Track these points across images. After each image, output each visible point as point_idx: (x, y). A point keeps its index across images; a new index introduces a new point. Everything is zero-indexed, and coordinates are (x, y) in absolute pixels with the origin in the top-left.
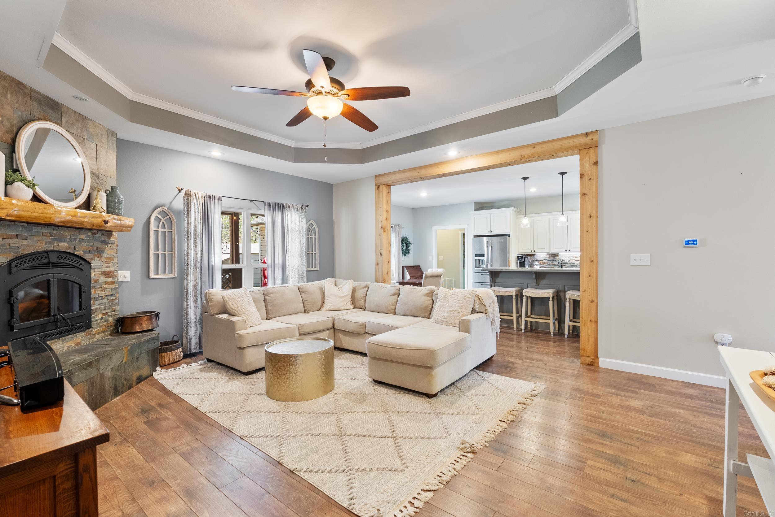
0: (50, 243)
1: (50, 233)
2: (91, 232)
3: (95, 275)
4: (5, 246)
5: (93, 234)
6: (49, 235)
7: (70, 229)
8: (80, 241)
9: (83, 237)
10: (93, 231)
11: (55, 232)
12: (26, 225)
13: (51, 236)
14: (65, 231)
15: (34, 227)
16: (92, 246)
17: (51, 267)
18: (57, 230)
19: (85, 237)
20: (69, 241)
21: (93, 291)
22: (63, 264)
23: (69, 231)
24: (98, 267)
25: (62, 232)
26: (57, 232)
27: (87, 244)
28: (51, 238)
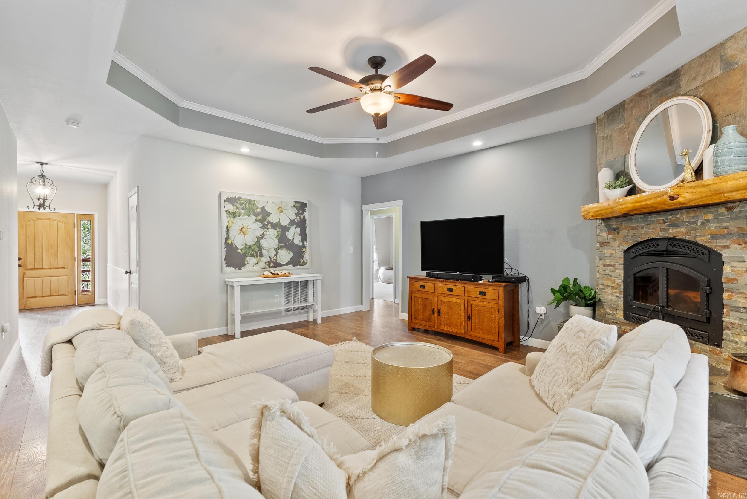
0: (665, 230)
1: (663, 220)
2: (726, 208)
3: (732, 271)
4: (629, 236)
5: (729, 209)
6: (662, 221)
7: (688, 210)
8: (703, 223)
9: (710, 216)
10: (729, 205)
11: (670, 217)
12: (643, 216)
13: (665, 222)
14: (682, 213)
15: (649, 217)
16: (726, 227)
17: (665, 255)
18: (671, 215)
19: (715, 216)
20: (687, 225)
21: (725, 295)
22: (680, 253)
23: (688, 213)
24: (735, 259)
25: (678, 216)
26: (673, 217)
27: (717, 225)
28: (665, 224)
